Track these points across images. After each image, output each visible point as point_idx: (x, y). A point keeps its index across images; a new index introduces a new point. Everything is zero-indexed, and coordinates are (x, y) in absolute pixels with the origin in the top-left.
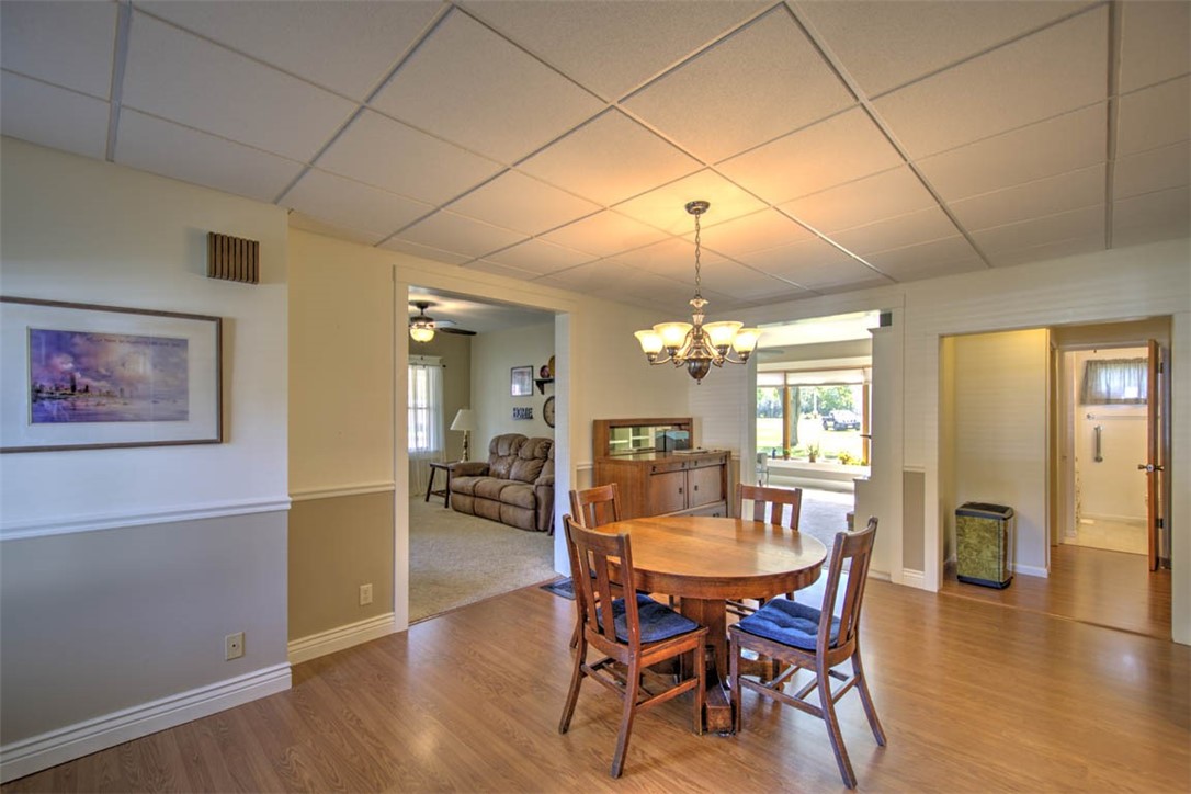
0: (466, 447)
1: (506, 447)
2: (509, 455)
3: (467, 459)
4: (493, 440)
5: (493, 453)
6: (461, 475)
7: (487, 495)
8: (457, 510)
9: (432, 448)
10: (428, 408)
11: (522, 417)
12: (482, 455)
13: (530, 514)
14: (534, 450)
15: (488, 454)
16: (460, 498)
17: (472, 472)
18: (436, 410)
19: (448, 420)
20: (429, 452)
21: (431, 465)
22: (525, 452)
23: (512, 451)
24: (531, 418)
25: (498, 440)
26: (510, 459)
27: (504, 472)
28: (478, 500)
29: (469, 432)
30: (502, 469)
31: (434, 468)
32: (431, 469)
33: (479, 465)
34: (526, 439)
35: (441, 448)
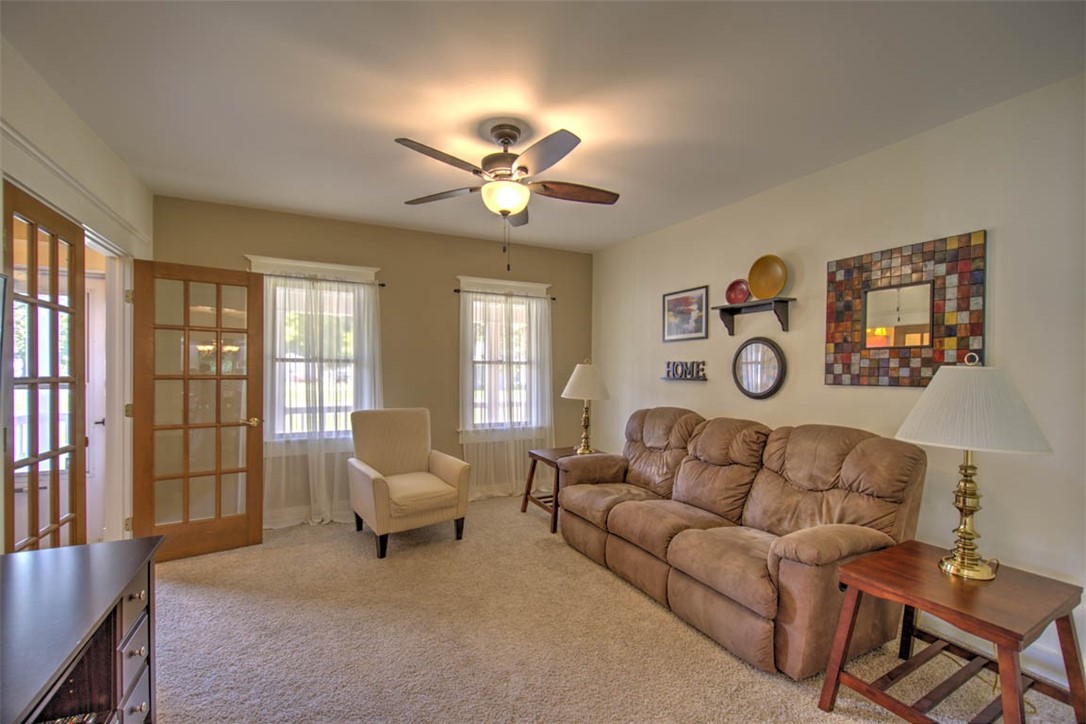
0: (587, 427)
1: (660, 431)
2: (666, 448)
3: (587, 447)
4: (633, 417)
5: (634, 439)
6: (580, 482)
7: (634, 539)
8: (570, 545)
9: (534, 424)
10: (529, 362)
11: (683, 377)
12: (615, 443)
13: (762, 628)
14: (728, 446)
15: (624, 440)
16: (578, 527)
17: (597, 476)
18: (540, 365)
19: (559, 381)
20: (530, 429)
21: (531, 455)
22: (708, 445)
23: (673, 440)
24: (704, 379)
25: (641, 418)
26: (668, 456)
27: (658, 479)
28: (612, 541)
29: (589, 402)
30: (654, 472)
31: (535, 460)
32: (530, 461)
33: (610, 461)
34: (700, 420)
35: (548, 422)
